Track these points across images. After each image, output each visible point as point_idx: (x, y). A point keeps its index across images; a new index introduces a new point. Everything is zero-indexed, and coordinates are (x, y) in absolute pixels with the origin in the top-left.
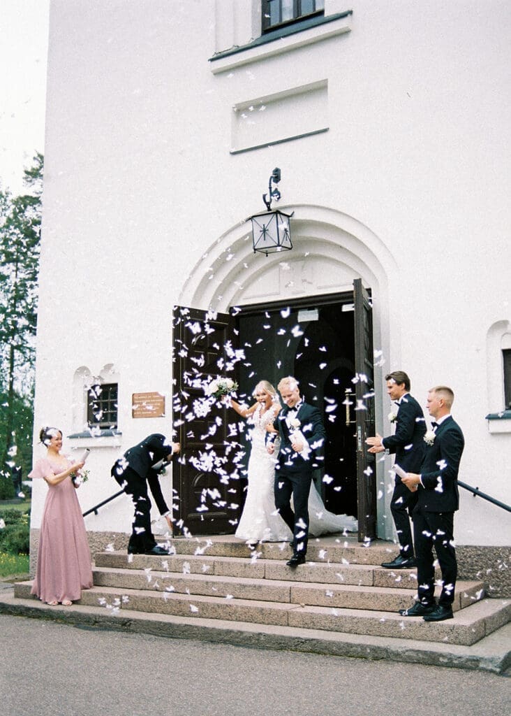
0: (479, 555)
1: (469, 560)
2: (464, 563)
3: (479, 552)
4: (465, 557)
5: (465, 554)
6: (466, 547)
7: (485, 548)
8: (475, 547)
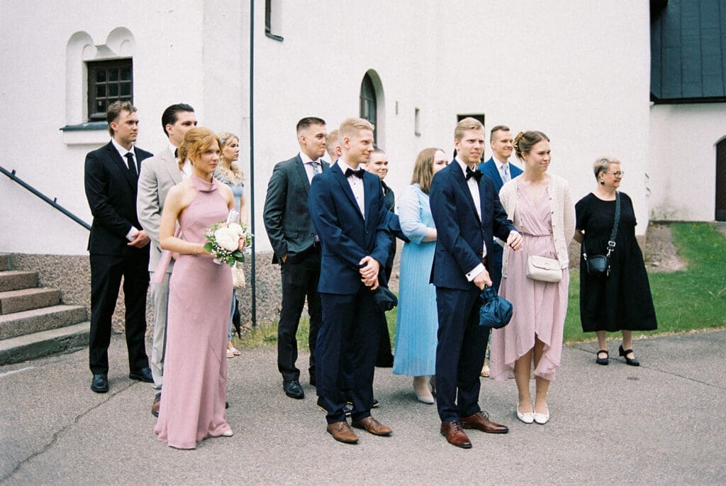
0: (56, 264)
1: (49, 268)
2: (45, 271)
3: (57, 261)
4: (45, 265)
5: (46, 262)
6: (47, 256)
7: (61, 257)
8: (53, 256)
